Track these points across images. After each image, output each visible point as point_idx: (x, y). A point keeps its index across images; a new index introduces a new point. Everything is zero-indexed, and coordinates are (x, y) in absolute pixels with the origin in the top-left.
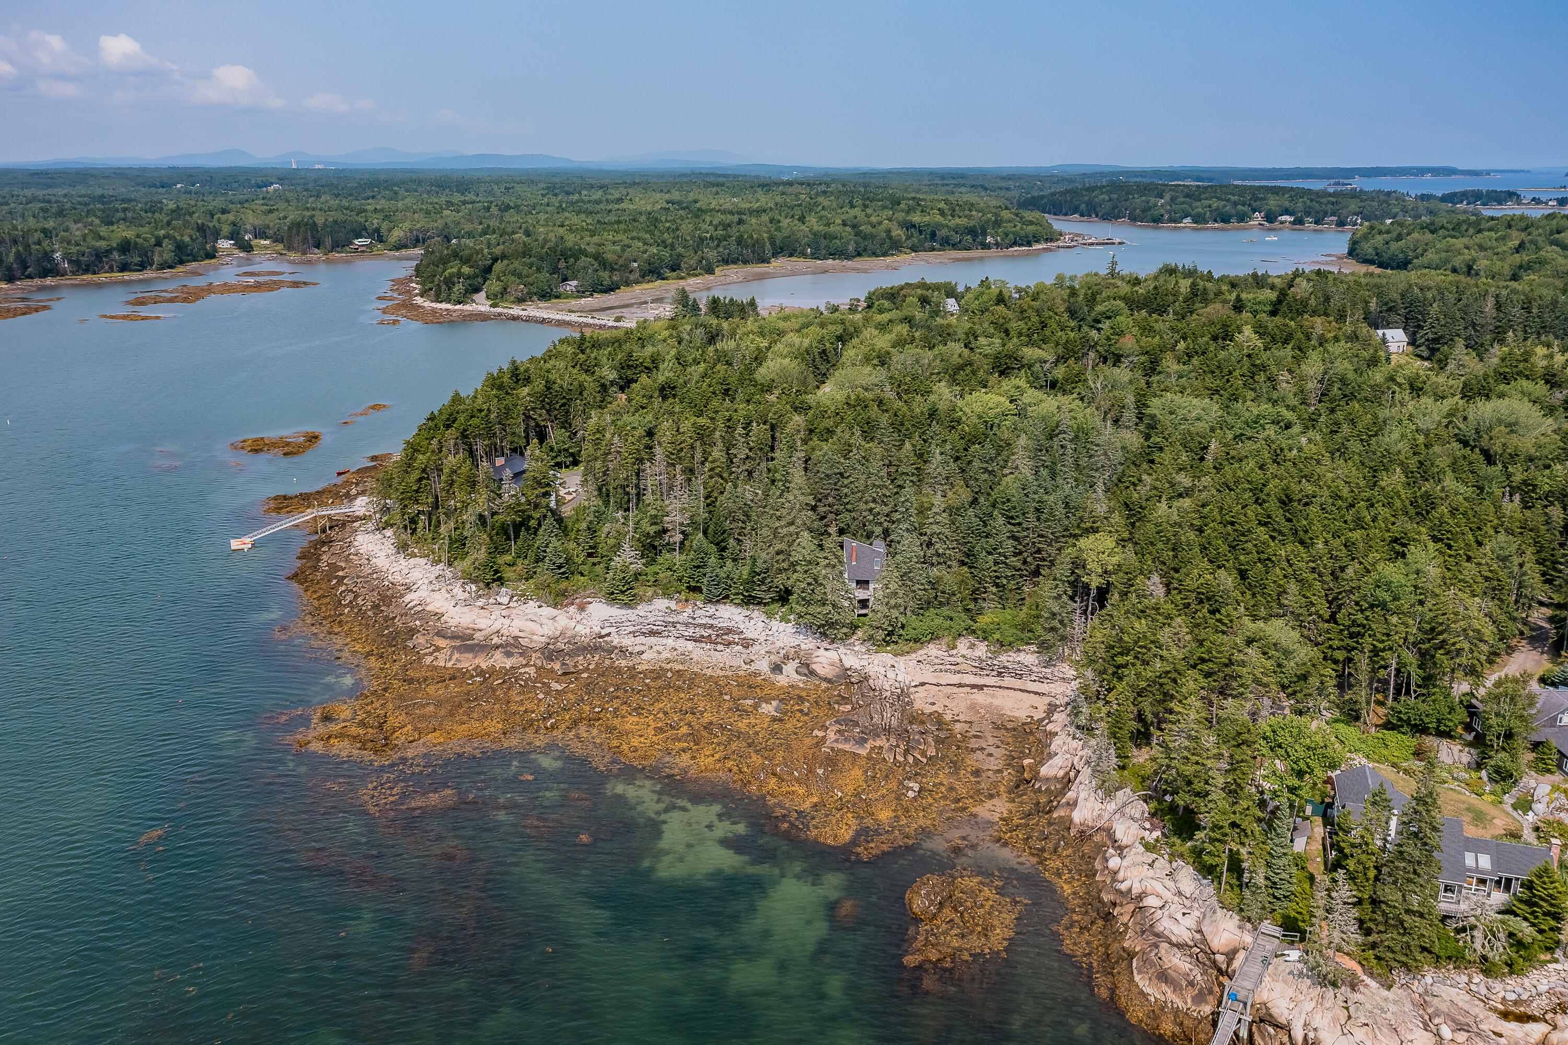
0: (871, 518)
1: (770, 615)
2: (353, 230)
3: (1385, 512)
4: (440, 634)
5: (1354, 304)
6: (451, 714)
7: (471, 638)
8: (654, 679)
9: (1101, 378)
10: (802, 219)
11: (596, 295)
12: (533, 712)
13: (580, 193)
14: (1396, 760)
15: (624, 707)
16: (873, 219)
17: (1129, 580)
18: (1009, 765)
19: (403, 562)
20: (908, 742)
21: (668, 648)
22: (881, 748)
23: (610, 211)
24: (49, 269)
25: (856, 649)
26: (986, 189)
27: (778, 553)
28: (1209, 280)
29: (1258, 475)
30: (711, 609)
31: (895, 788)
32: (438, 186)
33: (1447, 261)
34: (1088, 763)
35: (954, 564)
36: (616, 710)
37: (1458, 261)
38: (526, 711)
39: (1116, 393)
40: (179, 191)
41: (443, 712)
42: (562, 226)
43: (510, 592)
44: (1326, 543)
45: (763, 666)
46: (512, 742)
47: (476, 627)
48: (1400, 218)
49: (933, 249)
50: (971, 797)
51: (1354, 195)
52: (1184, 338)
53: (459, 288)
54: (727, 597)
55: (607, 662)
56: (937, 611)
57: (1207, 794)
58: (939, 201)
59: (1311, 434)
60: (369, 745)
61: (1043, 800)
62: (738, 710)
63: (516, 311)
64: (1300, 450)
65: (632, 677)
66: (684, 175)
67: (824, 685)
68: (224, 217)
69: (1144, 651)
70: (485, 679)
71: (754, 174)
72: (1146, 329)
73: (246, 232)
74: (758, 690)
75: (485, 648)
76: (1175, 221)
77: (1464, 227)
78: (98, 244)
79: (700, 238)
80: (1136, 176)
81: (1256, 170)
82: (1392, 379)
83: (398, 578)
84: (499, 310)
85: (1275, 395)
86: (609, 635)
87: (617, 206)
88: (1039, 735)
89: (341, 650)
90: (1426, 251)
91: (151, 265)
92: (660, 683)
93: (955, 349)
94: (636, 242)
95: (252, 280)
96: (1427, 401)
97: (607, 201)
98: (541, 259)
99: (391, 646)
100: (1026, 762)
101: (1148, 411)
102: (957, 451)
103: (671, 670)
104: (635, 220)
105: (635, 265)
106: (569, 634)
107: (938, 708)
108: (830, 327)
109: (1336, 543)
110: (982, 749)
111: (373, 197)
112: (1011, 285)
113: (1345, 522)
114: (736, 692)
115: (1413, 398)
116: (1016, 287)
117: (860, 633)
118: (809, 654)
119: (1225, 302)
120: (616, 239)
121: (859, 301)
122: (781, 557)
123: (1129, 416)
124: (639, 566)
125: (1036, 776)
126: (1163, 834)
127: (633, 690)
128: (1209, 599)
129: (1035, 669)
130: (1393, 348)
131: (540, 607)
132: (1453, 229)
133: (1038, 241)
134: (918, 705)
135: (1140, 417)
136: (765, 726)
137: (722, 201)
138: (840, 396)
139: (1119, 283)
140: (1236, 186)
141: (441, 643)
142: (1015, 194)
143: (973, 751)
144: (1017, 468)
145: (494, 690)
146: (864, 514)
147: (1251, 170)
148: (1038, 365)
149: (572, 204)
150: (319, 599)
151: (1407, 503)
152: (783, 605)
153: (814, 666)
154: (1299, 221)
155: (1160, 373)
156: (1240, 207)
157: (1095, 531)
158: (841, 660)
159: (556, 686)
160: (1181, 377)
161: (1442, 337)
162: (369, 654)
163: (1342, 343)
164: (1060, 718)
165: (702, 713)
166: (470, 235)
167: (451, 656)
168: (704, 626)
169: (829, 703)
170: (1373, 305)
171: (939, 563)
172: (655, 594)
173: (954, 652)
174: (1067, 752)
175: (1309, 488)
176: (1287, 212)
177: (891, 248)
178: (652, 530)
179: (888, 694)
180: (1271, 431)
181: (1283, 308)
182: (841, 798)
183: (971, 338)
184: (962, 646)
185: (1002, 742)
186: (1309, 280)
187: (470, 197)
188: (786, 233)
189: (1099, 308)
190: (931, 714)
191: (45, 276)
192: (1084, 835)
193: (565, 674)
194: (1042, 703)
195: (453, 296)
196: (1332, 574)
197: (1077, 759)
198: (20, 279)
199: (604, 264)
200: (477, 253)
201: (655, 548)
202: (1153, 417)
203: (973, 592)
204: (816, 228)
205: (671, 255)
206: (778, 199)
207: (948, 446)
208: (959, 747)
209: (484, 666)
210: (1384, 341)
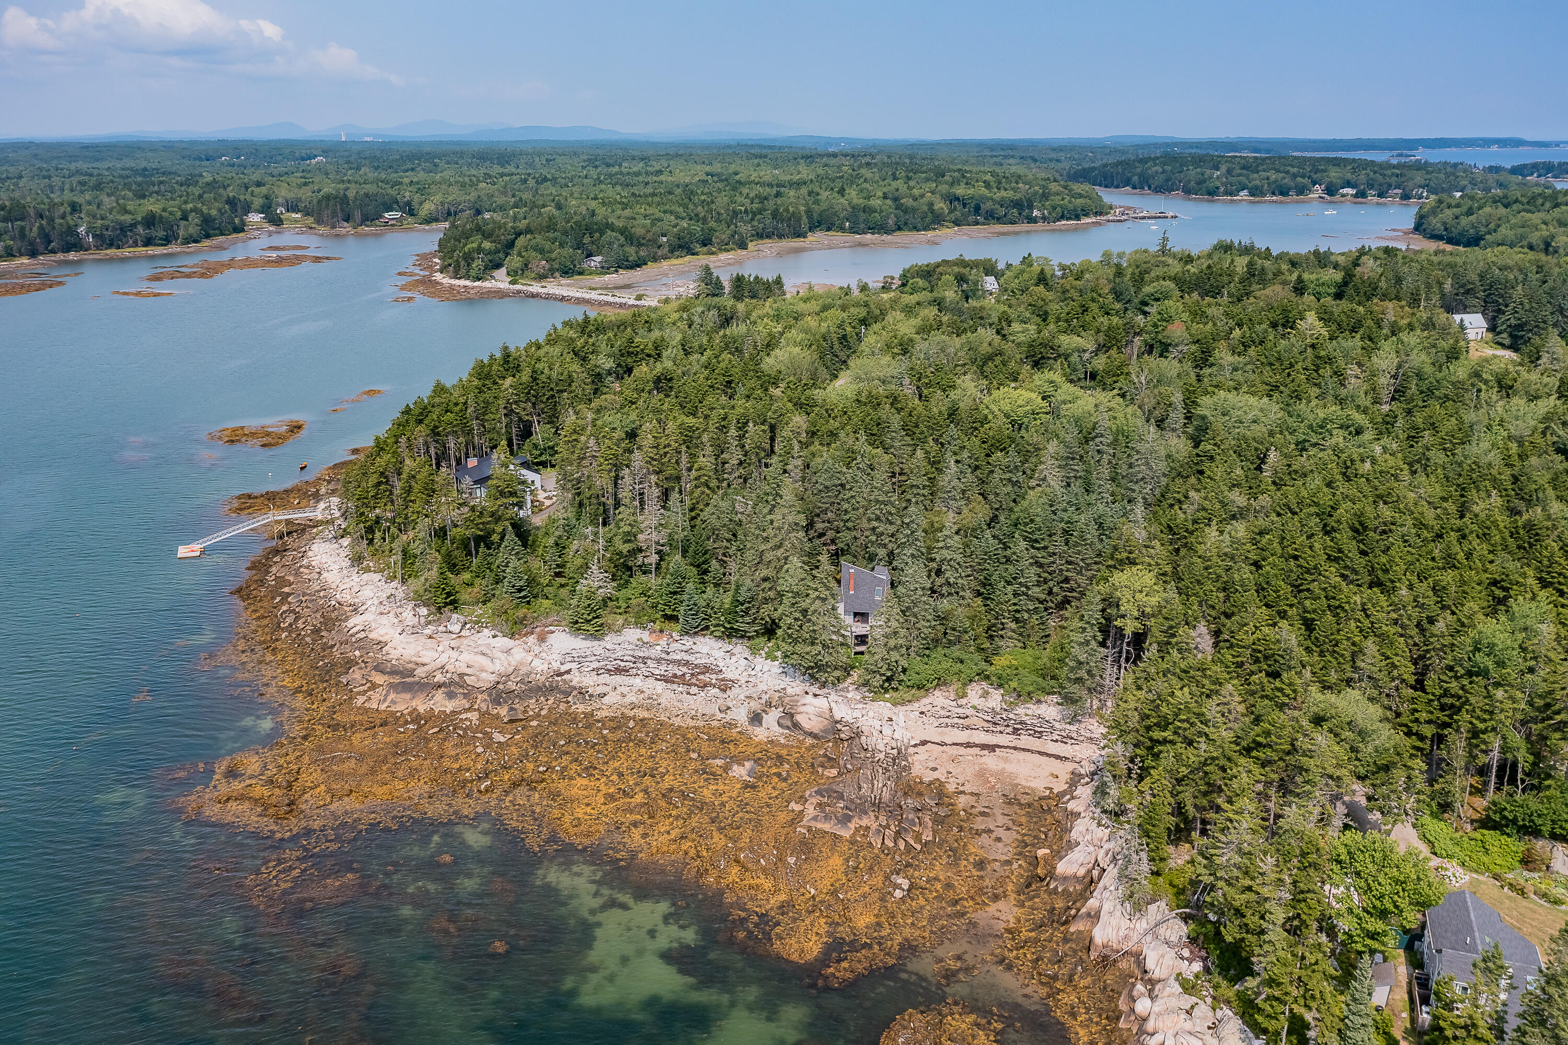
0: (874, 538)
1: (754, 651)
2: (384, 204)
3: (1482, 549)
4: (379, 669)
5: (1429, 286)
6: (373, 772)
7: (411, 673)
8: (613, 730)
9: (1146, 371)
10: (842, 192)
11: (621, 271)
12: (468, 770)
13: (620, 165)
14: (1498, 870)
15: (574, 766)
16: (916, 192)
17: (1171, 627)
18: (1020, 854)
19: (355, 577)
20: (900, 822)
21: (635, 689)
22: (868, 828)
23: (647, 183)
24: (72, 244)
25: (850, 695)
26: (1035, 160)
27: (765, 579)
28: (1266, 258)
29: (1325, 497)
30: (688, 642)
31: (880, 885)
32: (480, 158)
33: (1522, 237)
34: (1114, 860)
35: (968, 594)
36: (564, 769)
37: (1535, 237)
38: (459, 770)
39: (1162, 389)
40: (222, 164)
41: (364, 769)
42: (595, 199)
43: (462, 619)
44: (1411, 587)
45: (740, 715)
46: (437, 809)
47: (419, 660)
48: (1468, 191)
49: (977, 223)
50: (972, 898)
51: (1419, 166)
52: (1240, 325)
53: (478, 264)
54: (707, 628)
55: (563, 706)
56: (946, 651)
57: (1262, 932)
58: (985, 173)
59: (1385, 441)
60: (272, 811)
61: (1059, 904)
62: (705, 772)
63: (536, 288)
64: (1374, 462)
65: (588, 727)
66: (729, 147)
67: (809, 741)
68: (257, 190)
69: (1186, 725)
70: (420, 727)
71: (800, 145)
72: (1198, 315)
73: (278, 205)
74: (731, 746)
75: (427, 687)
76: (1231, 194)
77: (1540, 201)
78: (122, 218)
79: (734, 211)
80: (1191, 147)
81: (1315, 141)
82: (1477, 375)
83: (347, 597)
84: (518, 287)
85: (1343, 392)
86: (568, 672)
87: (655, 178)
88: (1059, 815)
89: (267, 685)
90: (1499, 226)
91: (176, 239)
92: (619, 734)
93: (986, 336)
94: (668, 215)
95: (274, 255)
96: (1518, 402)
97: (647, 173)
98: (565, 233)
99: (323, 681)
100: (1041, 852)
101: (1199, 411)
102: (977, 459)
103: (634, 718)
104: (670, 193)
105: (665, 239)
106: (523, 670)
107: (940, 775)
108: (852, 310)
109: (1423, 588)
110: (989, 831)
111: (413, 169)
112: (1055, 262)
113: (1433, 559)
114: (706, 749)
115: (1502, 398)
116: (1060, 265)
117: (855, 675)
118: (794, 703)
119: (1284, 283)
120: (648, 212)
121: (893, 278)
122: (767, 585)
123: (1177, 417)
124: (609, 589)
125: (1051, 874)
126: (1207, 970)
127: (587, 743)
128: (1266, 658)
129: (1057, 725)
130: (1471, 334)
131: (494, 637)
132: (1528, 203)
133: (1087, 215)
134: (917, 770)
135: (1189, 418)
136: (734, 794)
137: (762, 174)
138: (850, 393)
139: (1170, 261)
140: (1295, 158)
141: (379, 679)
142: (1066, 165)
143: (978, 833)
144: (1044, 479)
145: (427, 741)
146: (867, 533)
147: (1310, 141)
148: (1076, 354)
149: (611, 176)
150: (258, 618)
151: (1507, 534)
152: (769, 640)
153: (798, 718)
154: (1362, 194)
155: (1212, 365)
156: (1299, 179)
157: (1133, 563)
158: (831, 710)
159: (498, 737)
160: (1235, 369)
161: (1525, 324)
162: (298, 690)
163: (1418, 332)
164: (1085, 792)
165: (663, 775)
166: (502, 208)
167: (386, 696)
168: (678, 663)
169: (813, 765)
170: (1448, 286)
171: (950, 594)
172: (626, 624)
173: (963, 701)
174: (1091, 842)
175: (1387, 512)
176: (1349, 184)
177: (933, 222)
178: (625, 548)
179: (882, 756)
180: (1338, 438)
181: (1350, 291)
182: (813, 897)
183: (1004, 324)
184: (974, 693)
185: (1014, 822)
186: (1376, 259)
187: (510, 169)
188: (824, 206)
189: (1147, 289)
190: (931, 783)
191: (68, 251)
192: (1105, 961)
193: (512, 721)
194: (1064, 770)
195: (473, 273)
196: (1418, 625)
197: (1102, 853)
198: (42, 254)
199: (630, 238)
200: (500, 228)
201: (629, 569)
202: (1203, 418)
203: (989, 628)
204: (855, 201)
205: (702, 230)
206: (820, 171)
207: (966, 454)
208: (961, 829)
209: (421, 709)
210: (1462, 327)
